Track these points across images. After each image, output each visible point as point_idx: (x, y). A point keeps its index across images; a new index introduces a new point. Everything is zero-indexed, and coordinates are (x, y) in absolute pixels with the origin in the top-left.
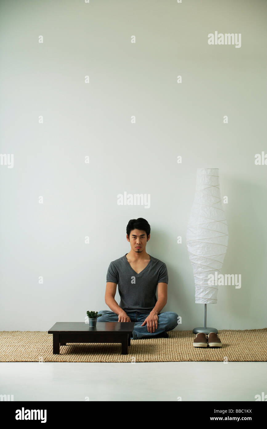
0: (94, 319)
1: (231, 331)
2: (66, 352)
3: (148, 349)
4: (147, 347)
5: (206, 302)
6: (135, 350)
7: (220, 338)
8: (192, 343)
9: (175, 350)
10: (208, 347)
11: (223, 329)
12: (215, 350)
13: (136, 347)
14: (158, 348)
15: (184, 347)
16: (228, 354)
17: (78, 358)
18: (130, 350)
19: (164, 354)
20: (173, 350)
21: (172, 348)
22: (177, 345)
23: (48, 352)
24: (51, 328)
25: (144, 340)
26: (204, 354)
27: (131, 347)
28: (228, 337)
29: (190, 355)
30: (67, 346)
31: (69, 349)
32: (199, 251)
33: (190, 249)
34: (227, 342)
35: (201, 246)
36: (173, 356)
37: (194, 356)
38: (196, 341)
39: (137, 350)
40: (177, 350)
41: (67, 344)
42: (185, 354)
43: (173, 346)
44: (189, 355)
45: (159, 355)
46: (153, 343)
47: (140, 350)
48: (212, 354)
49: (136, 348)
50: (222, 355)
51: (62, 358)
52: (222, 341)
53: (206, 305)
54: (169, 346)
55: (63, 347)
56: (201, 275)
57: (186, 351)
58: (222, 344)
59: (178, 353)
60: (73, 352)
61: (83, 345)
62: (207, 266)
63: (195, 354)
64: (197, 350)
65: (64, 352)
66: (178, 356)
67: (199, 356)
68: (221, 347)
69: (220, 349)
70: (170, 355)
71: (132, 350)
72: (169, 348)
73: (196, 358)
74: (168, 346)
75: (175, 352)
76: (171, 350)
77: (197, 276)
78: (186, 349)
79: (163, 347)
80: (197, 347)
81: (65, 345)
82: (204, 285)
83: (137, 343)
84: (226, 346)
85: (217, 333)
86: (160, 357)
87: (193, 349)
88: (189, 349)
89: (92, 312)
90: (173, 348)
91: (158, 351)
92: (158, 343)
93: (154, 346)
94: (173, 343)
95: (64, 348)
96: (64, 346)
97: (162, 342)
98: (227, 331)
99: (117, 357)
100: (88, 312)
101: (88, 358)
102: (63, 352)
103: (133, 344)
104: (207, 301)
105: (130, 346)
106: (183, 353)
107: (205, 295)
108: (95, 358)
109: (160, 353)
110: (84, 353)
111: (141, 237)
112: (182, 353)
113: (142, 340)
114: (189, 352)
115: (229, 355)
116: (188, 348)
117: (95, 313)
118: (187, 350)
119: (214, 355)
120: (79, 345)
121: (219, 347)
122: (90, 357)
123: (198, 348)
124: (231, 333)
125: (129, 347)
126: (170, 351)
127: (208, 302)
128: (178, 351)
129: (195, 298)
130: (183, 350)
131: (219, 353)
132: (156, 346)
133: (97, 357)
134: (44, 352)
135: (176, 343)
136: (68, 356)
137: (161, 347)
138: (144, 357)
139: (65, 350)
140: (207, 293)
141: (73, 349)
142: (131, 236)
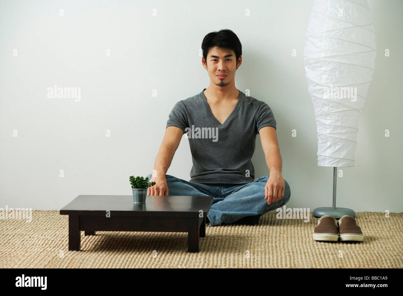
0: (142, 190)
1: (377, 213)
2: (93, 246)
3: (235, 243)
4: (234, 240)
5: (336, 164)
6: (213, 245)
7: (360, 226)
8: (312, 233)
9: (281, 246)
10: (340, 241)
11: (363, 211)
12: (352, 246)
13: (214, 239)
14: (253, 241)
15: (297, 241)
16: (375, 255)
17: (110, 258)
18: (204, 245)
19: (262, 252)
20: (278, 246)
21: (276, 242)
22: (285, 236)
23: (61, 246)
24: (67, 206)
25: (229, 228)
26: (332, 254)
27: (206, 240)
28: (373, 224)
29: (307, 254)
30: (97, 237)
31: (99, 241)
32: (324, 77)
33: (311, 74)
34: (371, 233)
35: (330, 69)
36: (277, 256)
37: (315, 257)
38: (318, 231)
39: (215, 245)
40: (285, 247)
41: (97, 233)
42: (299, 253)
43: (278, 238)
44: (305, 256)
45: (254, 254)
46: (244, 234)
47: (221, 245)
48: (347, 254)
49: (214, 242)
50: (364, 256)
51: (83, 258)
52: (363, 231)
53: (335, 169)
54: (272, 238)
55: (89, 238)
56: (328, 118)
57: (301, 247)
58: (365, 237)
59: (287, 250)
60: (105, 246)
61: (124, 235)
62: (338, 103)
63: (316, 254)
64: (320, 247)
65: (88, 248)
66: (286, 256)
67: (323, 257)
68: (362, 242)
69: (361, 245)
70: (273, 254)
71: (207, 244)
72: (272, 242)
73: (319, 263)
74: (270, 239)
75: (282, 250)
76: (274, 245)
77: (321, 120)
78: (300, 243)
79: (260, 240)
80: (320, 241)
81: (94, 234)
82: (334, 136)
83: (217, 233)
84: (371, 240)
85: (354, 218)
86: (254, 259)
87: (313, 244)
88: (306, 244)
89: (138, 178)
90: (278, 242)
91: (252, 247)
92: (253, 233)
93: (246, 238)
94: (278, 234)
95: (91, 240)
96: (91, 236)
97: (259, 231)
98: (371, 215)
99: (179, 256)
100: (132, 178)
101: (129, 258)
102: (87, 246)
103: (211, 234)
104: (338, 162)
105: (205, 238)
106: (295, 251)
107: (334, 152)
108: (141, 259)
109: (256, 250)
110: (123, 250)
111: (227, 59)
112: (293, 252)
113: (226, 227)
114: (306, 250)
115: (377, 257)
116: (304, 242)
117: (144, 179)
118: (303, 245)
119: (350, 257)
120: (117, 235)
121: (359, 242)
122: (131, 256)
123: (322, 243)
124: (377, 217)
125: (203, 240)
126: (272, 246)
127: (340, 165)
128: (287, 247)
129: (316, 157)
130: (295, 246)
131: (360, 252)
132: (249, 238)
133: (145, 256)
134: (54, 246)
135: (284, 234)
136: (94, 255)
137: (257, 239)
138: (226, 258)
139: (91, 243)
140: (338, 149)
141: (106, 242)
142: (209, 58)
